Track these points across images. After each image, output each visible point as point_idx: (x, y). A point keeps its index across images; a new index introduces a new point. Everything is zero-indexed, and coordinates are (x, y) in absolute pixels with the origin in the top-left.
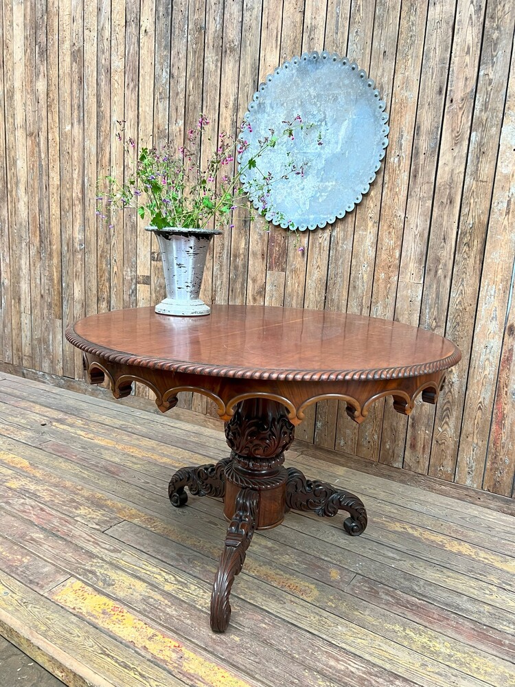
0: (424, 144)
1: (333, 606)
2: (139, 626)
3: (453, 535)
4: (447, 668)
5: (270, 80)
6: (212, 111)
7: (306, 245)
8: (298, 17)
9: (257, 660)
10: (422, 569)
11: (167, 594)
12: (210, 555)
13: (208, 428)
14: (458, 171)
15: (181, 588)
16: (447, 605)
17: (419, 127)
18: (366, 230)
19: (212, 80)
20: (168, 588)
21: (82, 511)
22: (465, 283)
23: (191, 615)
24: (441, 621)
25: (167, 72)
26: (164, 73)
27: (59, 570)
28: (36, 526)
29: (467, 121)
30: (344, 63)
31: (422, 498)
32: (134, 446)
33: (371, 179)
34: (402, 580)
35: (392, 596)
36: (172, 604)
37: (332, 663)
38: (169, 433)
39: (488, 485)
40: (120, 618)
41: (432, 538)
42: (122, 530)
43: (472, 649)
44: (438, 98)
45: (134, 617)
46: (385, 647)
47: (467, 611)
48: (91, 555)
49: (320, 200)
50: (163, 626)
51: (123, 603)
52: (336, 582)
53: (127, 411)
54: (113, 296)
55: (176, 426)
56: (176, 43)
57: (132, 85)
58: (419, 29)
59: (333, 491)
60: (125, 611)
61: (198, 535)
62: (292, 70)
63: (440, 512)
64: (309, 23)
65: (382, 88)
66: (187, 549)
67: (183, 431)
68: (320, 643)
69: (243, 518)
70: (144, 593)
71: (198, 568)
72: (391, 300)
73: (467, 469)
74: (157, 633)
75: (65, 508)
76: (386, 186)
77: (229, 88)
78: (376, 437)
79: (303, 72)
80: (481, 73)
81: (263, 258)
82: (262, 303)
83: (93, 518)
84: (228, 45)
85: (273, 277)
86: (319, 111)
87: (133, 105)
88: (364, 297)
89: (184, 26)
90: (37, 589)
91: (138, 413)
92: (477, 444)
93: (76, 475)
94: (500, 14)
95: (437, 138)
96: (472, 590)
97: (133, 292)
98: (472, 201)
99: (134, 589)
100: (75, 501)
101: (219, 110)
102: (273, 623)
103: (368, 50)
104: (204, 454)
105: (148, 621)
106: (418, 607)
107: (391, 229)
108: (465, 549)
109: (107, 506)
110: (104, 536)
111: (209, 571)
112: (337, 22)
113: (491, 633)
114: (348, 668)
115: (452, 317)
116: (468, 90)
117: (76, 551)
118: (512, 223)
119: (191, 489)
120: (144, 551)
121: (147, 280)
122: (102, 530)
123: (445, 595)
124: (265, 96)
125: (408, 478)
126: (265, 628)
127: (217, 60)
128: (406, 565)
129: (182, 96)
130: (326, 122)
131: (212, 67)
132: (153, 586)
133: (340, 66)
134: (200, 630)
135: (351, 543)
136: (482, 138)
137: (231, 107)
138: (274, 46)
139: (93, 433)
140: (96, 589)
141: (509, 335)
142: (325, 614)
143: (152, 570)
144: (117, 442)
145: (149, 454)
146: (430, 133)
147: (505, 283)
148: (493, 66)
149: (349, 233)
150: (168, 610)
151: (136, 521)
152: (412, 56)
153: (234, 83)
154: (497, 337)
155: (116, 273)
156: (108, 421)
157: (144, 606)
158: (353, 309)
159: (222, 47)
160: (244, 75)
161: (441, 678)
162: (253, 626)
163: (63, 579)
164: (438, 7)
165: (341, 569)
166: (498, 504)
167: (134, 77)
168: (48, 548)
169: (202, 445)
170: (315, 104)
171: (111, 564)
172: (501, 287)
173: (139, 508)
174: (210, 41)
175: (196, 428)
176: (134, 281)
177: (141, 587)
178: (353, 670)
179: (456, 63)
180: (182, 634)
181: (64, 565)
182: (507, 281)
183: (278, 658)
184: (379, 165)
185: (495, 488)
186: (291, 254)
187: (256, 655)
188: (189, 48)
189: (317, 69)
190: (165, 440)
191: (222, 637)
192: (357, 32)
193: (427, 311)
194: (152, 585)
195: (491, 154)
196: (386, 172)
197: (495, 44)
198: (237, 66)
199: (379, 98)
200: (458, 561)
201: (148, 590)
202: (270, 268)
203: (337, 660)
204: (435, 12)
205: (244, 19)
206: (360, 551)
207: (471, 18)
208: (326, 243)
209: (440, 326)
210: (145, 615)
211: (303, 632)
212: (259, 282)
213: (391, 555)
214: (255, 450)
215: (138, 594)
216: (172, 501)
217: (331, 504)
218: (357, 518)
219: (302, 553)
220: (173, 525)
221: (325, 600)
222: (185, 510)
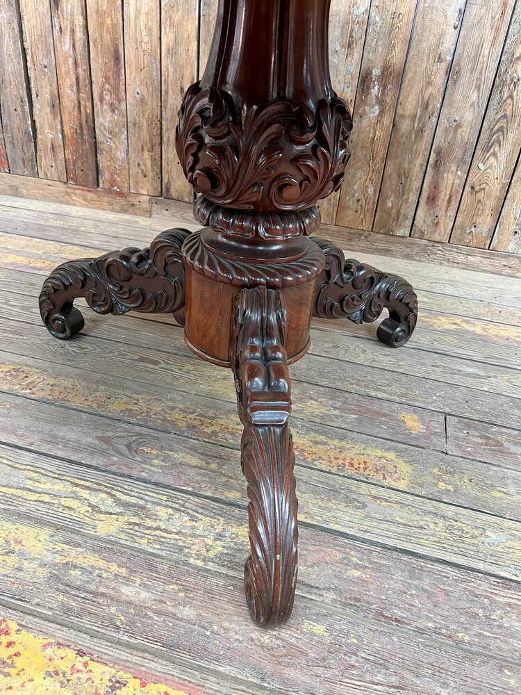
1: (450, 488)
2: (64, 666)
9: (394, 680)
11: (108, 548)
12: (170, 427)
13: (75, 205)
15: (135, 520)
20: (106, 528)
23: (186, 589)
31: (446, 277)
36: (132, 572)
38: (8, 217)
41: (503, 333)
45: (41, 640)
50: (128, 646)
52: (425, 438)
59: (382, 276)
60: (13, 626)
61: (129, 389)
63: (484, 293)
66: (118, 424)
67: (31, 213)
69: (270, 355)
70: (49, 558)
71: (155, 462)
73: (515, 227)
74: (122, 675)
78: (371, 190)
99: (21, 554)
102: (370, 562)
105: (85, 641)
111: (181, 464)
119: (92, 303)
120: (20, 444)
125: (417, 250)
126: (359, 578)
132: (68, 531)
134: (227, 630)
135: (399, 361)
142: (450, 511)
150: (127, 591)
157: (61, 597)
162: (336, 581)
165: (416, 409)
169: (76, 231)
175: (54, 207)
180: (188, 658)
187: (382, 664)
191: (285, 633)
194: (63, 529)
201: (59, 547)
206: (420, 371)
210: (71, 626)
211: (439, 567)
213: (471, 370)
214: (281, 189)
215: (34, 565)
216: (53, 330)
217: (376, 299)
218: (406, 319)
219: (335, 392)
220: (68, 376)
221: (430, 479)
222: (85, 343)
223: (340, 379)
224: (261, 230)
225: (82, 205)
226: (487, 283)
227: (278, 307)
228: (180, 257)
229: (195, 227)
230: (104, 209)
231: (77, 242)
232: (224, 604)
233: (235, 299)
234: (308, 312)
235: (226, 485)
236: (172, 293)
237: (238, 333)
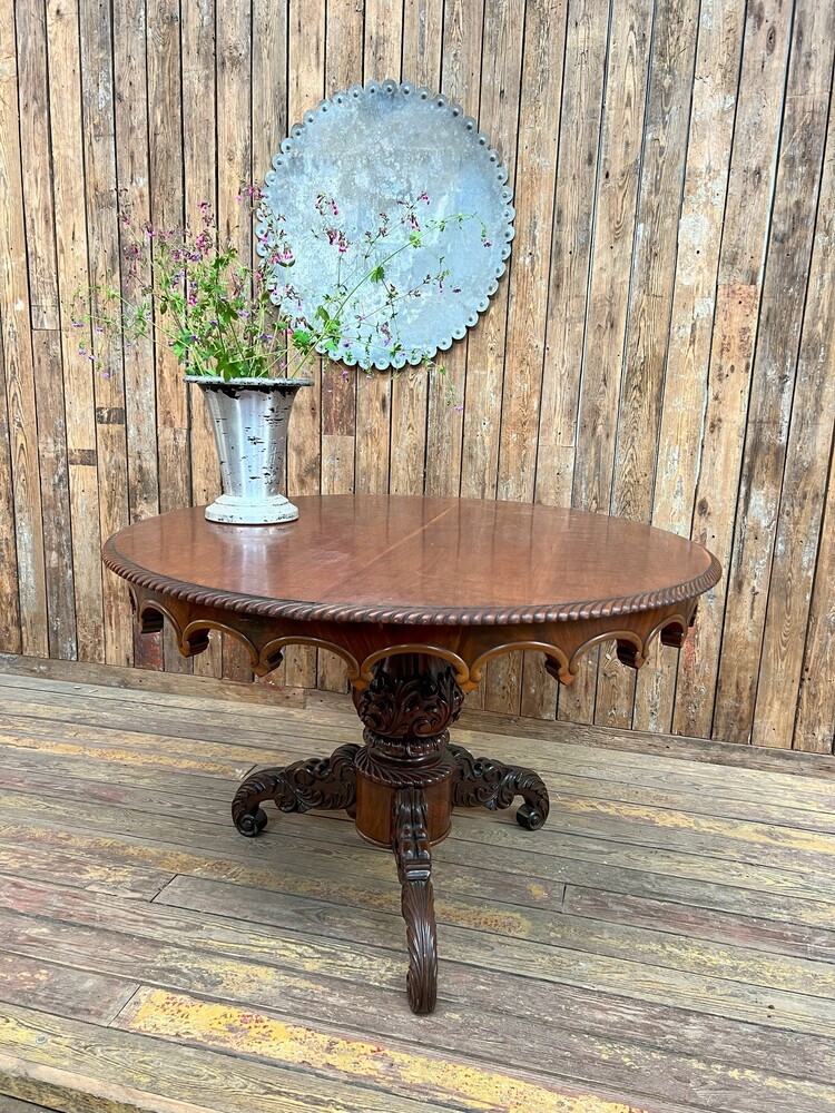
0: (569, 238)
1: (559, 936)
2: (299, 1036)
3: (656, 804)
4: (740, 985)
5: (311, 121)
6: (202, 166)
7: (387, 393)
8: (355, 20)
9: (500, 1039)
10: (642, 859)
11: (315, 977)
12: (346, 902)
14: (620, 280)
15: (331, 961)
16: (697, 901)
17: (560, 212)
18: (485, 368)
19: (199, 109)
20: (310, 966)
21: (93, 874)
22: (636, 444)
23: (369, 998)
24: (702, 924)
25: (107, 89)
26: (102, 91)
27: (112, 980)
28: (23, 915)
29: (631, 207)
30: (440, 104)
31: (593, 759)
32: (118, 748)
33: (491, 289)
34: (627, 880)
35: (626, 905)
36: (332, 990)
37: (599, 1016)
38: (166, 718)
39: (678, 726)
40: (264, 1031)
41: (634, 813)
42: (183, 892)
43: (756, 953)
44: (587, 168)
45: (284, 1024)
46: (652, 977)
47: (723, 903)
48: (156, 944)
49: (409, 321)
50: (336, 1025)
51: (252, 1006)
52: (546, 902)
53: (66, 689)
54: (19, 488)
55: (171, 703)
56: (122, 38)
57: (33, 107)
58: (553, 61)
59: (508, 770)
60: (265, 1018)
61: (310, 874)
62: (350, 106)
63: (626, 775)
64: (374, 31)
65: (500, 148)
66: (306, 901)
67: (188, 712)
68: (570, 993)
69: (418, 835)
70: (278, 984)
71: (339, 925)
72: (528, 474)
73: (650, 709)
74: (337, 1039)
75: (57, 874)
76: (514, 299)
77: (233, 128)
78: (514, 679)
79: (368, 111)
80: (649, 137)
81: (314, 415)
82: (317, 488)
83: (120, 882)
84: (227, 54)
85: (334, 446)
86: (399, 177)
87: (38, 143)
88: (487, 472)
89: (137, 12)
90: (93, 1020)
91: (89, 690)
92: (662, 672)
93: (42, 815)
94: (672, 50)
95: (588, 230)
96: (716, 874)
97: (60, 480)
98: (642, 324)
99: (259, 982)
100: (69, 860)
101: (217, 164)
102: (492, 981)
103: (476, 86)
104: (246, 743)
105: (310, 1024)
106: (665, 912)
107: (524, 367)
108: (679, 819)
109: (131, 857)
110: (157, 908)
111: (358, 926)
112: (422, 36)
113: (765, 926)
114: (623, 1018)
115: (619, 494)
116: (631, 161)
117: (123, 942)
118: (699, 356)
119: (280, 804)
120: (238, 917)
121: (89, 458)
122: (149, 898)
123: (688, 888)
124: (303, 148)
125: (565, 732)
126: (485, 990)
127: (207, 78)
128: (620, 857)
129: (141, 134)
130: (411, 195)
131: (199, 88)
132: (286, 969)
133: (432, 107)
134: (396, 1018)
135: (535, 842)
136: (653, 233)
137: (240, 160)
138: (313, 63)
139: (30, 736)
140: (196, 997)
141: (701, 515)
142: (556, 951)
143: (267, 944)
144: (84, 745)
145: (154, 758)
146: (576, 221)
147: (692, 441)
148: (664, 128)
149: (458, 372)
150: (332, 1000)
151: (196, 871)
152: (545, 104)
153: (244, 120)
154: (683, 518)
155: (22, 447)
156: (43, 711)
157: (290, 1003)
158: (472, 490)
159: (215, 55)
160: (261, 107)
161: (740, 1000)
162: (468, 992)
163: (128, 993)
164: (582, 30)
165: (542, 881)
166: (693, 750)
167: (39, 93)
168: (68, 946)
169: (235, 730)
170: (392, 165)
171: (195, 950)
172: (686, 448)
173: (190, 849)
174: (191, 43)
175: (207, 703)
176: (63, 460)
177: (267, 975)
178: (629, 1017)
179: (612, 119)
180: (373, 1030)
181: (118, 969)
182: (695, 438)
183: (527, 1030)
184: (503, 268)
185: (688, 731)
186: (363, 407)
187: (495, 1032)
188: (150, 51)
189: (394, 108)
190: (166, 730)
191: (433, 1019)
192: (455, 55)
193: (583, 487)
194: (283, 968)
195: (667, 256)
196: (512, 278)
197: (668, 95)
198: (247, 90)
199: (497, 163)
200: (679, 837)
201: (282, 977)
202: (327, 429)
203: (604, 1010)
204: (578, 38)
205: (256, 12)
206: (552, 850)
207: (631, 52)
208: (421, 388)
209: (603, 509)
210: (300, 1017)
211: (540, 983)
212: (309, 453)
213: (596, 848)
214: (419, 727)
215: (269, 988)
216: (243, 828)
217: (506, 789)
218: (538, 804)
219: (477, 870)
220: (261, 867)
221: (544, 930)
222: (268, 839)
223: (483, 860)
224: (409, 749)
225: (236, 700)
226: (632, 763)
227: (422, 803)
228: (354, 767)
229: (362, 744)
230: (257, 703)
231: (239, 742)
232: (394, 1005)
233: (394, 797)
234: (446, 803)
235: (392, 939)
236: (346, 793)
237: (395, 822)
